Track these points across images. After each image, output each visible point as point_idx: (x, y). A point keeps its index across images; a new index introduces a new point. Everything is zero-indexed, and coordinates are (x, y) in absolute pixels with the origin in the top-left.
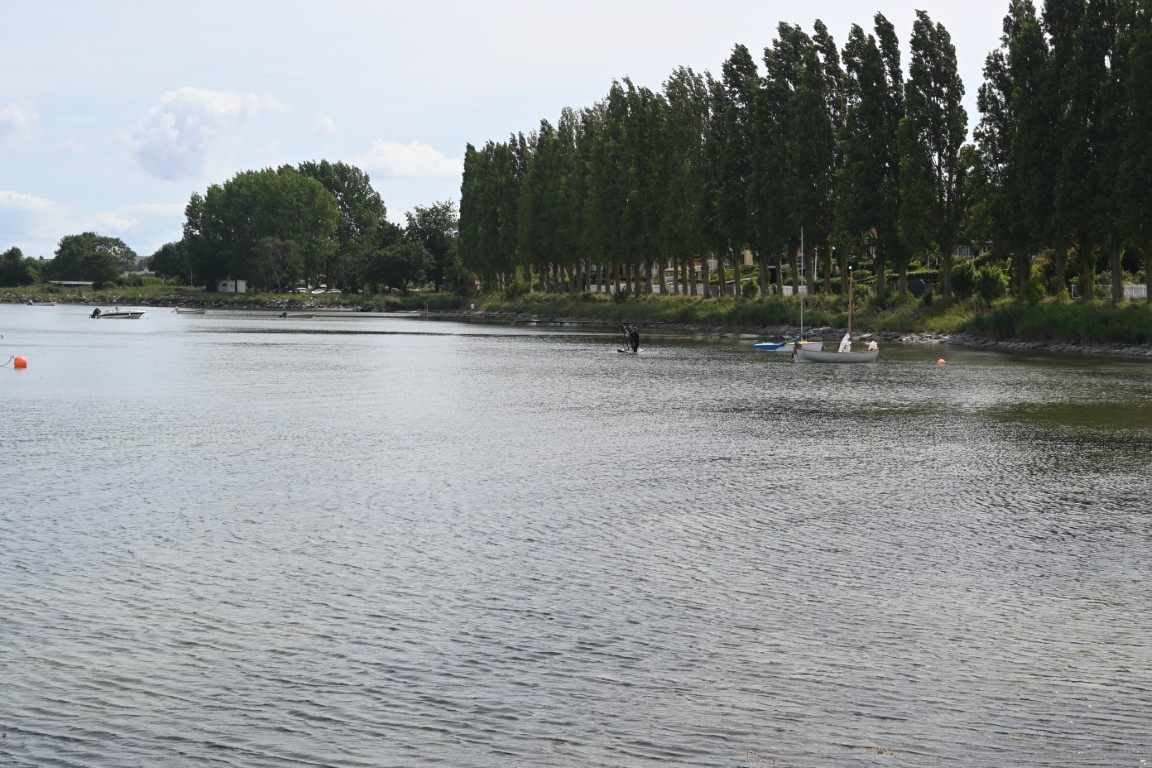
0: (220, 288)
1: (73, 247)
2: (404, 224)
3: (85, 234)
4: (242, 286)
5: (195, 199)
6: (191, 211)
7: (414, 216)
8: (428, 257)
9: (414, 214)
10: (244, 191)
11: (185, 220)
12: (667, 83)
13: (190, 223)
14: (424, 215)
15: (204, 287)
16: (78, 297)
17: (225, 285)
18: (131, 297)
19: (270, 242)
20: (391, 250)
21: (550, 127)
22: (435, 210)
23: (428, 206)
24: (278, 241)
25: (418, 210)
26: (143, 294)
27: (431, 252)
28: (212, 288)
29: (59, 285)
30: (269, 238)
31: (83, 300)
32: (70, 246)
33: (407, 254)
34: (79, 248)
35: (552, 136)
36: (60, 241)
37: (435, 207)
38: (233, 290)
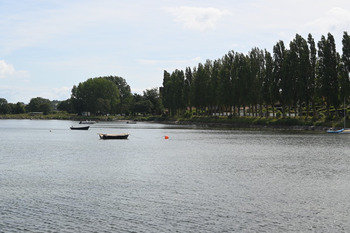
0: (83, 114)
1: (34, 102)
2: (142, 95)
3: (38, 98)
4: (89, 113)
5: (74, 87)
6: (73, 91)
7: (146, 92)
8: (152, 105)
9: (146, 91)
10: (91, 84)
11: (71, 93)
12: (250, 52)
13: (73, 94)
14: (149, 92)
15: (77, 114)
16: (40, 117)
17: (84, 113)
18: (56, 117)
19: (100, 100)
20: (140, 103)
21: (202, 65)
22: (152, 91)
23: (150, 89)
24: (103, 100)
25: (147, 90)
26: (60, 116)
27: (152, 103)
28: (80, 114)
29: (32, 113)
30: (100, 99)
31: (42, 118)
32: (33, 101)
33: (145, 104)
34: (36, 102)
35: (203, 68)
36: (30, 100)
37: (152, 89)
38: (87, 115)
